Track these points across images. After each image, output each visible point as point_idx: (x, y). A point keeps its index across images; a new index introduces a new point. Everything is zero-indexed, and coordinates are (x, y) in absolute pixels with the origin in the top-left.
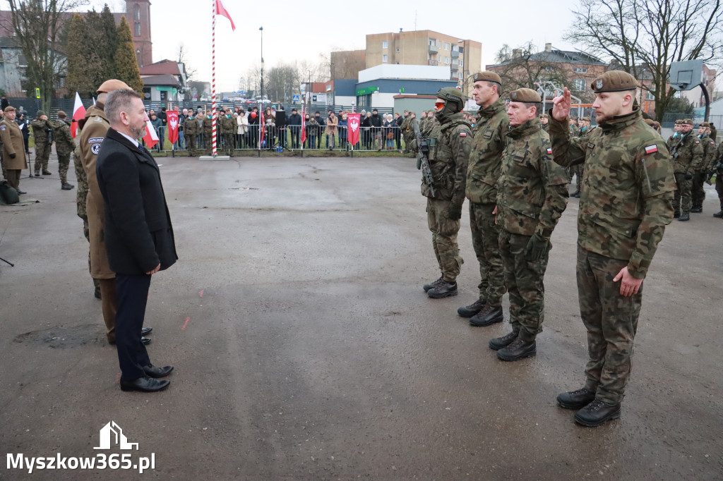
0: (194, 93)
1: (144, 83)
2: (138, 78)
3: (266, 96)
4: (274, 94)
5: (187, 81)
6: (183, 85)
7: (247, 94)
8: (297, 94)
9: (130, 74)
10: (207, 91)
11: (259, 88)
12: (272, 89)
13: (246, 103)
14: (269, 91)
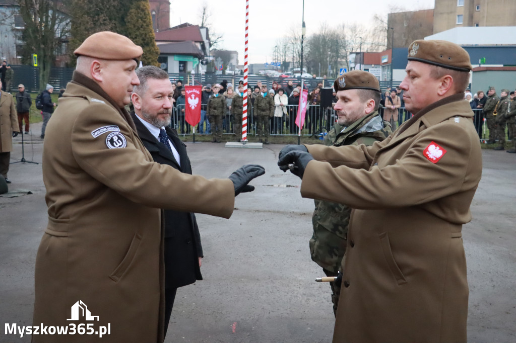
0: (219, 64)
1: (160, 51)
2: (153, 45)
3: (304, 69)
4: (316, 66)
5: (211, 49)
6: (206, 54)
7: (281, 66)
8: (344, 67)
9: (143, 40)
10: (233, 62)
11: (297, 59)
12: (313, 61)
13: (280, 77)
14: (308, 63)
